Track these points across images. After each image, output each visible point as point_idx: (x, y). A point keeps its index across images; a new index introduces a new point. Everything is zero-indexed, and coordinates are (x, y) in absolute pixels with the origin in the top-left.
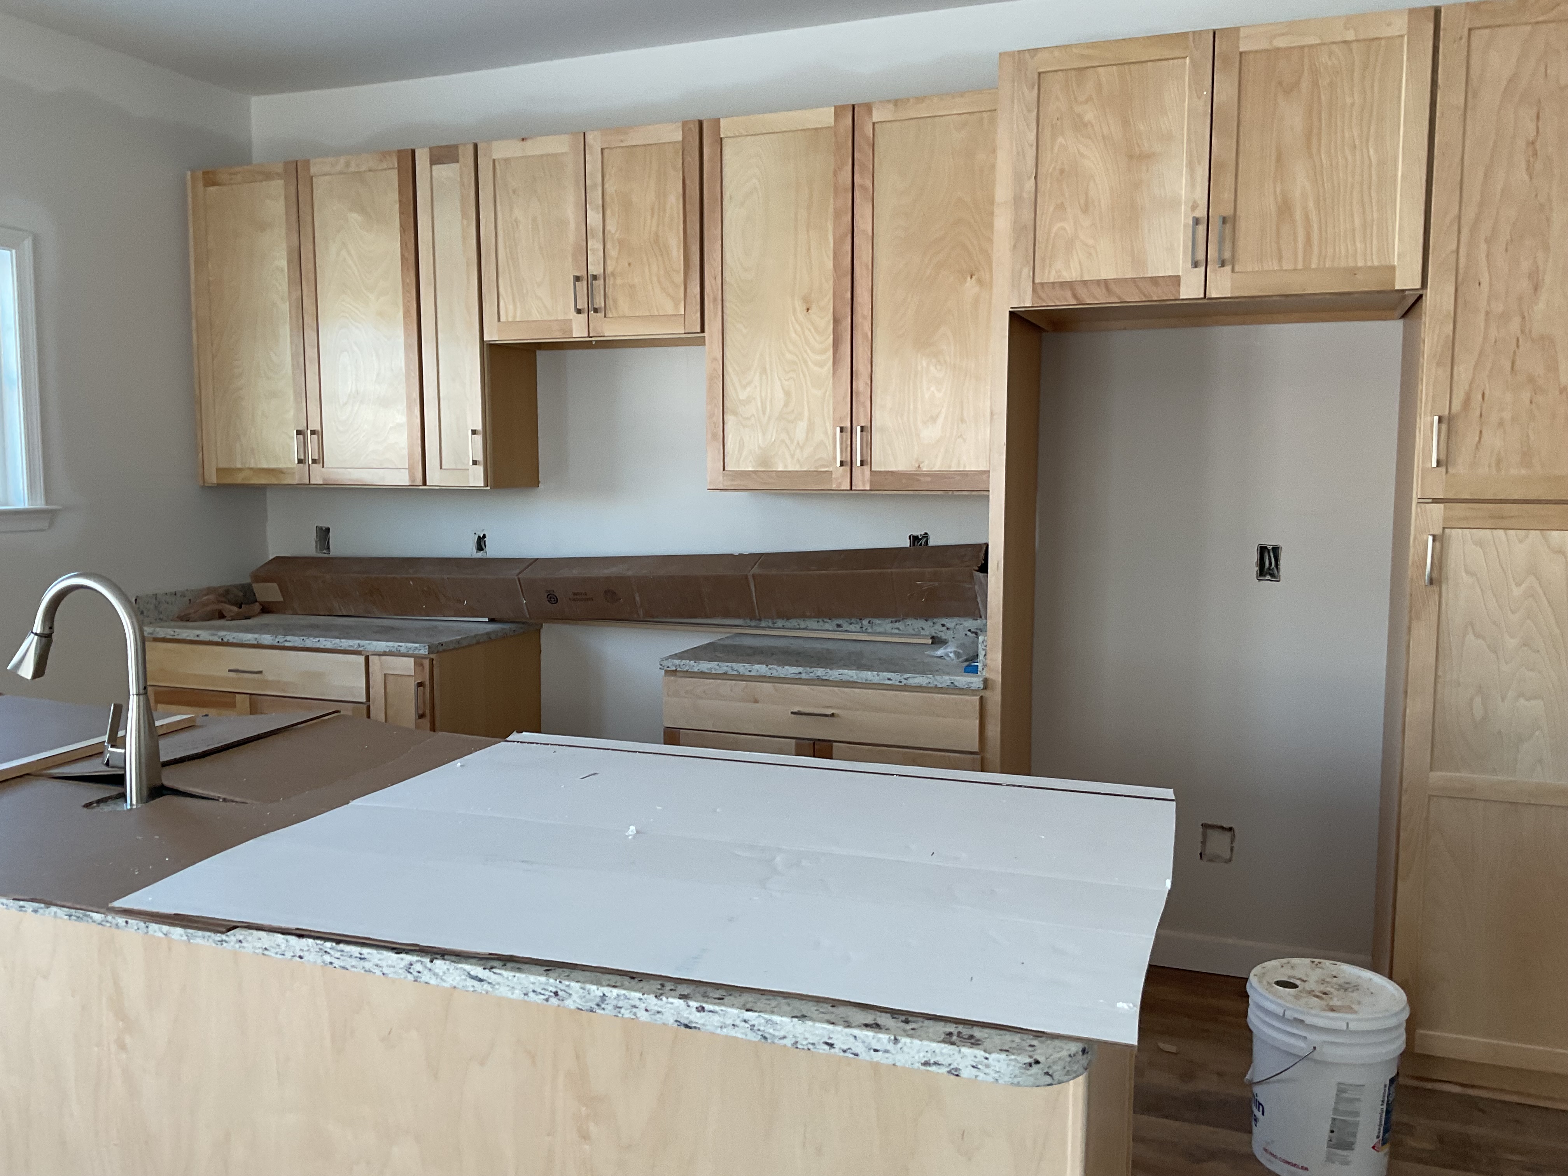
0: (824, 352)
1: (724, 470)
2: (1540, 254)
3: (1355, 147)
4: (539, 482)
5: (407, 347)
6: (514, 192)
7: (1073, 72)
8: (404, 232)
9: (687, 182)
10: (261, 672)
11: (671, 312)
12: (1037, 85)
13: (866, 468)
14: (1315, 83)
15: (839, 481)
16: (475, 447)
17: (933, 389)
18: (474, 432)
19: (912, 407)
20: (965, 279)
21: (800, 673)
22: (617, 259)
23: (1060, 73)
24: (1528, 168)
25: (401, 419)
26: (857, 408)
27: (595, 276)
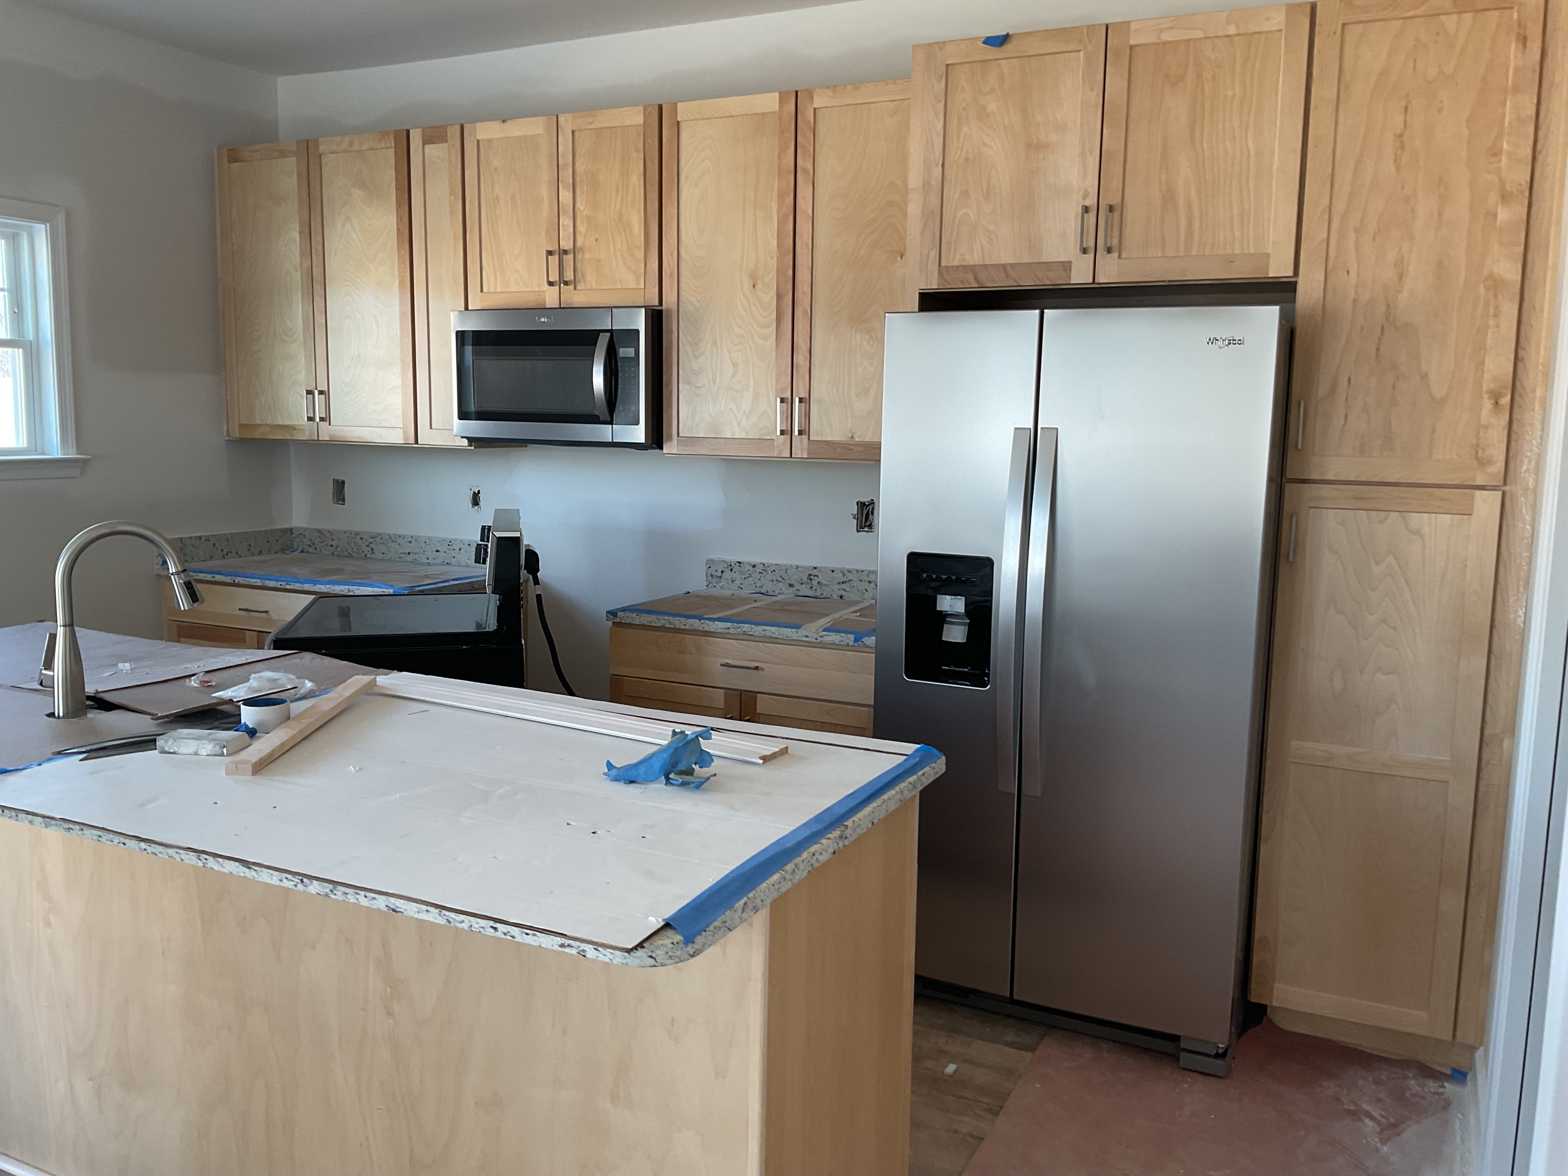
0: (768, 326)
1: (678, 435)
3: (1234, 138)
5: (402, 313)
6: (495, 170)
7: (978, 64)
8: (400, 206)
9: (648, 163)
10: (267, 612)
11: (632, 285)
12: (944, 78)
13: (805, 437)
14: (1199, 76)
17: (866, 363)
19: (846, 380)
20: (896, 259)
21: (729, 628)
22: (585, 235)
23: (966, 65)
24: (1395, 161)
25: (397, 381)
26: (797, 382)
27: (566, 250)
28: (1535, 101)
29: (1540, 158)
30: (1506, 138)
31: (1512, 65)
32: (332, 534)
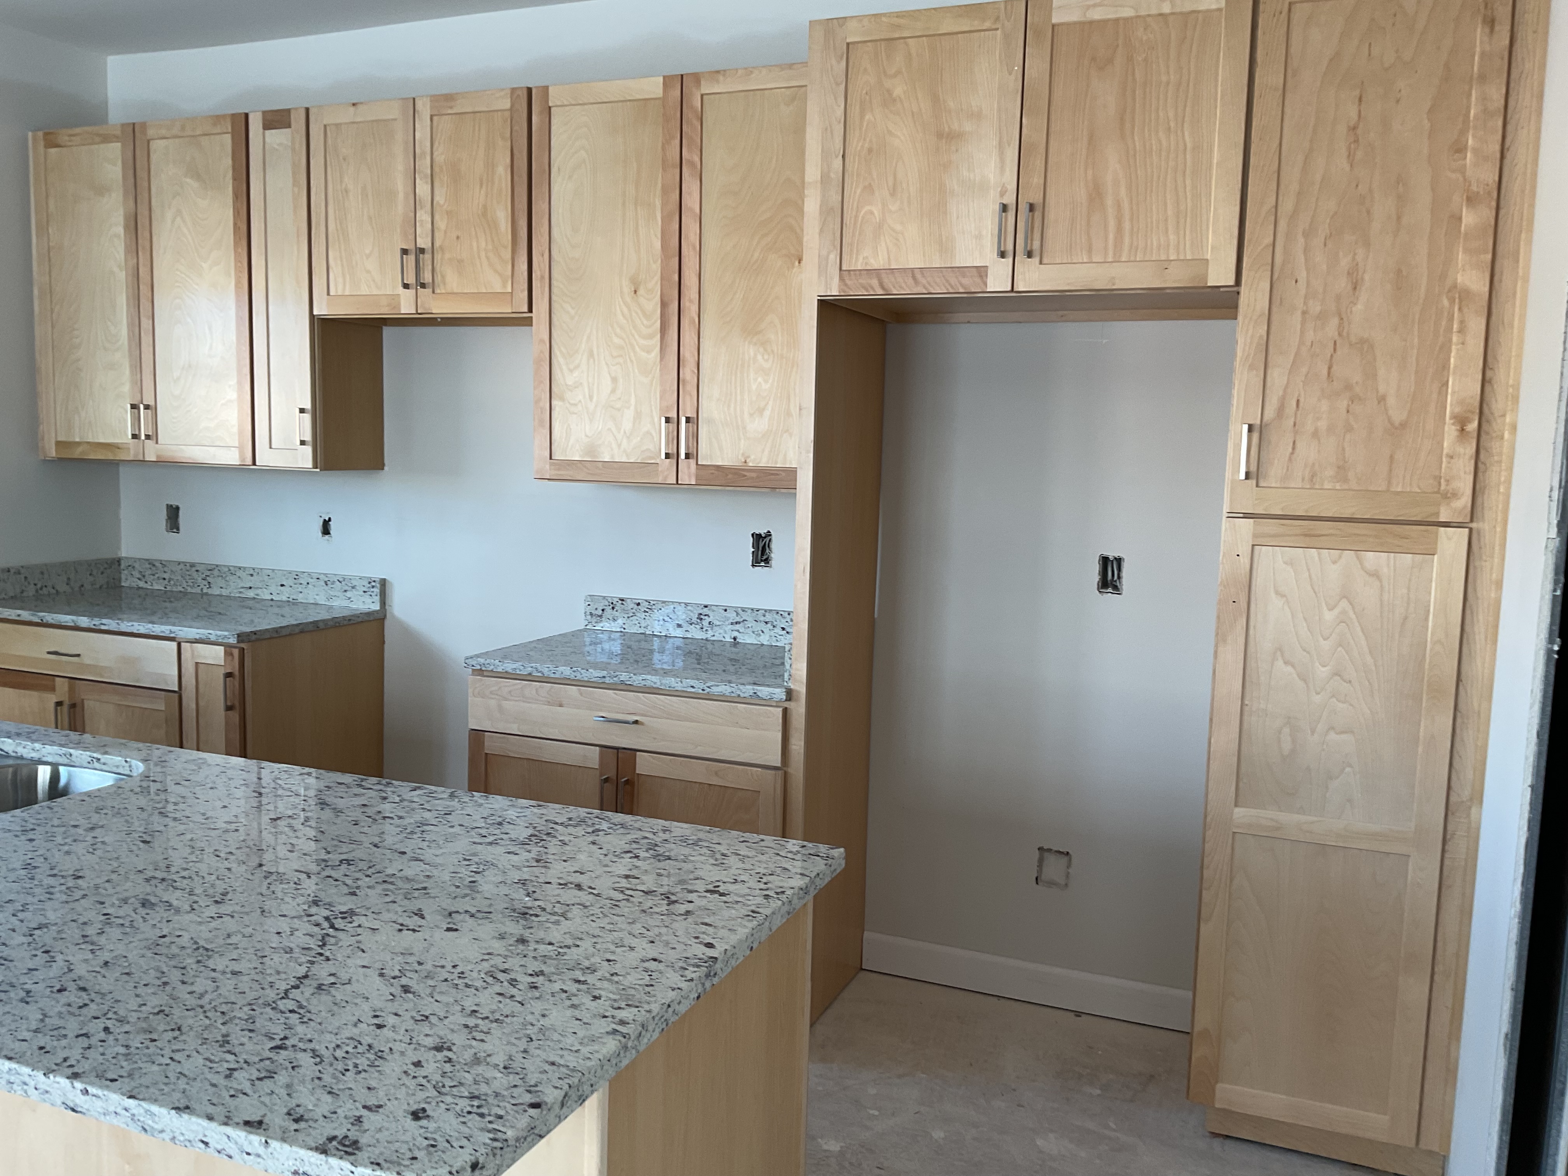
0: (650, 337)
1: (551, 458)
2: (1361, 252)
3: (1169, 128)
4: (383, 465)
5: (239, 318)
6: (344, 159)
7: (883, 43)
8: (237, 198)
9: (515, 151)
10: (81, 656)
11: (498, 289)
12: (845, 57)
13: (692, 462)
14: (1130, 59)
15: (666, 473)
16: (304, 427)
17: (760, 379)
18: (302, 411)
19: (739, 398)
20: (793, 265)
21: (604, 677)
22: (445, 232)
23: (869, 44)
24: (1349, 156)
25: (232, 395)
26: (684, 398)
27: (424, 249)
28: (1504, 91)
29: (1509, 156)
30: (1471, 132)
31: (1478, 49)
32: (164, 566)
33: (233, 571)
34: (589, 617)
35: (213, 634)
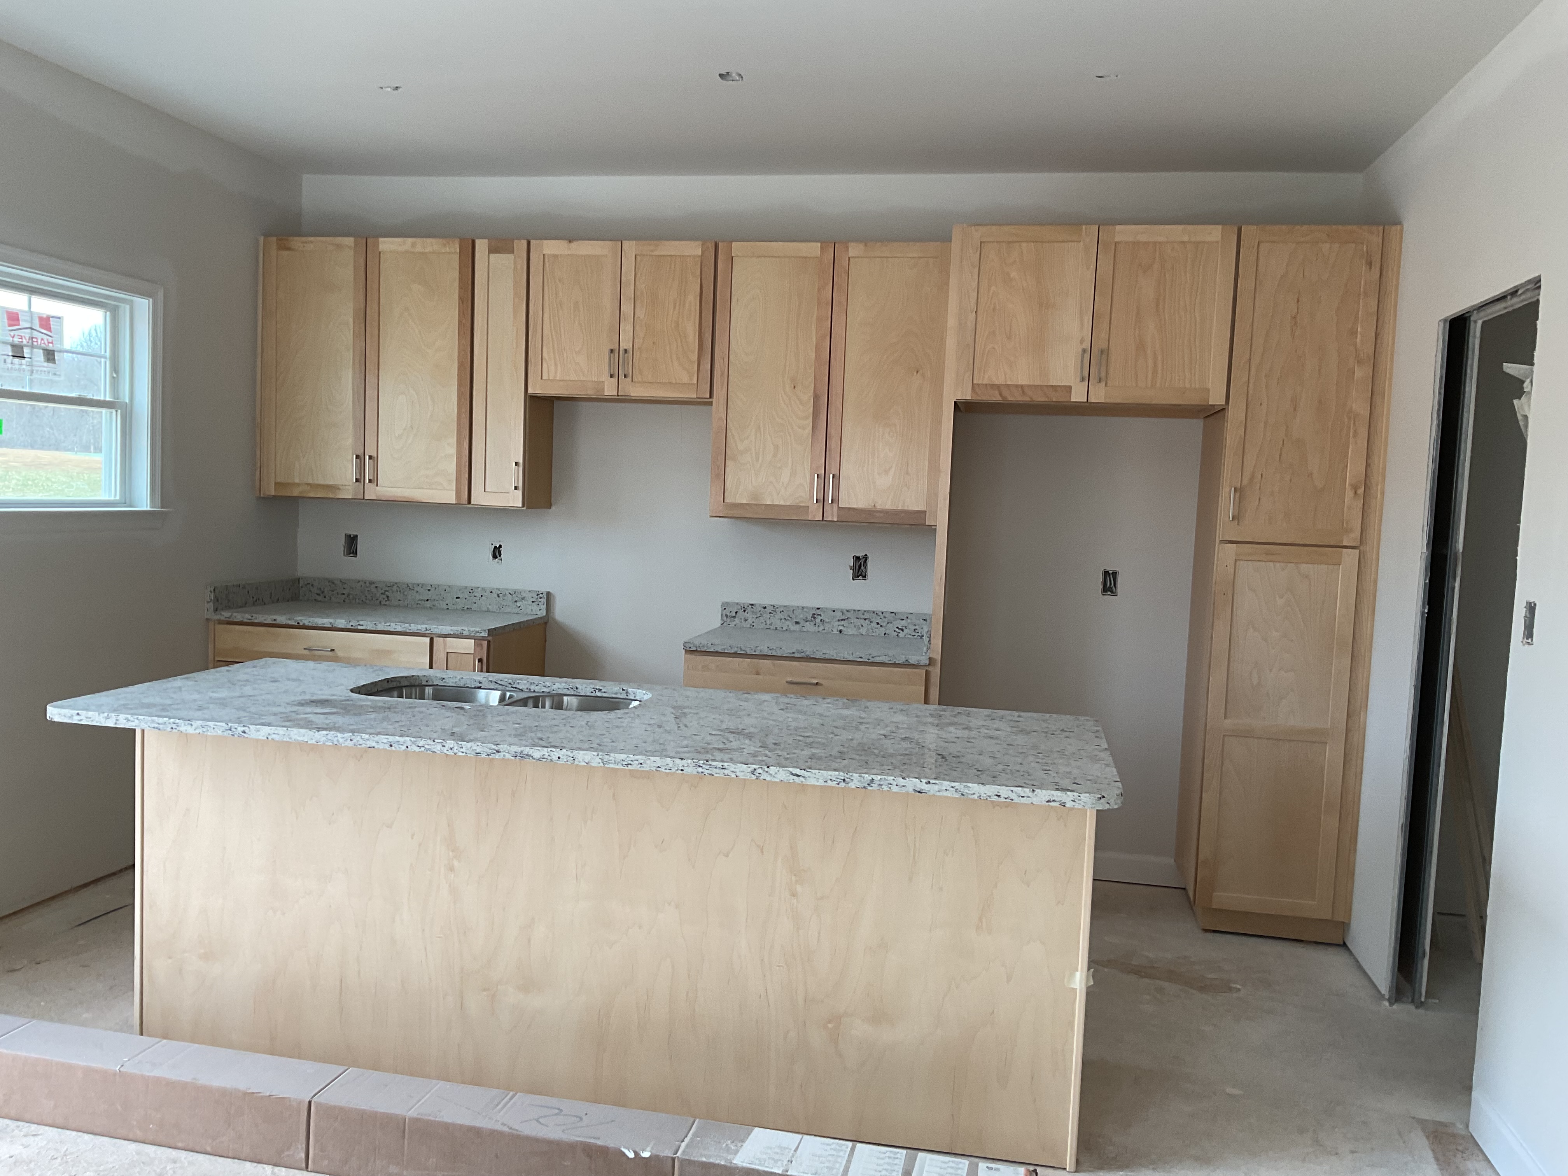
0: (805, 418)
1: (723, 502)
2: (1298, 387)
3: (1186, 310)
4: (551, 505)
6: (560, 281)
8: (463, 302)
9: (704, 285)
10: (332, 650)
11: (685, 379)
12: (978, 251)
13: (835, 505)
14: (1163, 266)
15: (815, 514)
16: (517, 476)
17: (886, 450)
18: (517, 464)
19: (870, 462)
21: (794, 653)
22: (644, 338)
24: (1292, 333)
26: (830, 461)
29: (1380, 338)
30: (1359, 325)
31: (1363, 278)
32: (345, 583)
33: (410, 587)
34: (725, 618)
35: (466, 630)
